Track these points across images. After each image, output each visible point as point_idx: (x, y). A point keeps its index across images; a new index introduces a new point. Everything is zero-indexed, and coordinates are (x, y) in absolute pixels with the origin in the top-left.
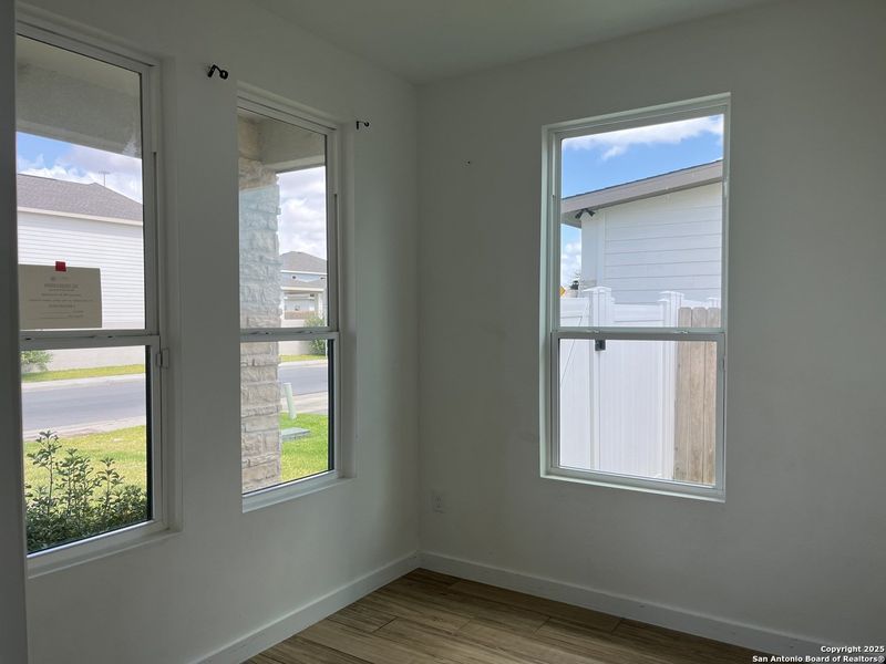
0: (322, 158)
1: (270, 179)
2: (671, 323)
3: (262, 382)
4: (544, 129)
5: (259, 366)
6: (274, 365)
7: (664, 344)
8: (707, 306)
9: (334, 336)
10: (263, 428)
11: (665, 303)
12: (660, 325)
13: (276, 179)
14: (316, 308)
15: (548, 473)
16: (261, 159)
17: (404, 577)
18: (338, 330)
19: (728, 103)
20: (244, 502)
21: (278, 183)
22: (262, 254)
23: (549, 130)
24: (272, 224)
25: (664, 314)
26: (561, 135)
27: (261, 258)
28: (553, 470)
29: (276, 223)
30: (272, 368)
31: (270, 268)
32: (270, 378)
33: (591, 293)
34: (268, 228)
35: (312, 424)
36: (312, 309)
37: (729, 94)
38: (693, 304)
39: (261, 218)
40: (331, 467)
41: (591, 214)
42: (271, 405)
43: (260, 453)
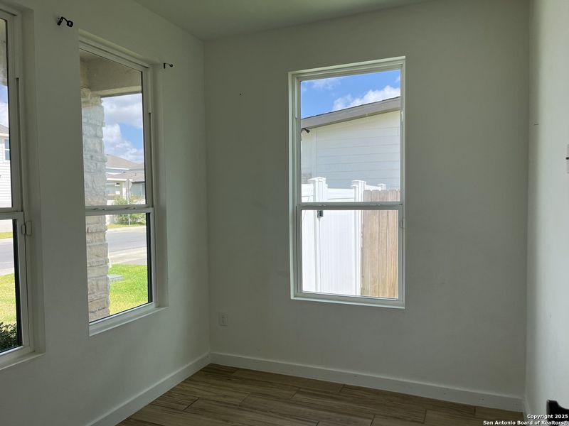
0: (140, 88)
1: (97, 101)
2: (360, 199)
3: (94, 243)
4: (290, 74)
5: (92, 233)
6: (103, 232)
7: (355, 213)
8: (380, 189)
9: (150, 210)
10: (95, 275)
11: (355, 187)
12: (353, 201)
13: (101, 102)
14: (121, 193)
15: (295, 296)
16: (91, 87)
17: (201, 370)
18: (153, 207)
19: (404, 63)
20: (91, 329)
21: (102, 104)
22: (93, 154)
23: (293, 75)
24: (99, 134)
25: (355, 193)
26: (300, 79)
27: (92, 157)
28: (298, 294)
29: (102, 133)
30: (101, 234)
31: (99, 164)
32: (100, 240)
33: (314, 181)
34: (96, 136)
35: (123, 272)
36: (118, 193)
37: (404, 57)
38: (372, 188)
39: (91, 129)
40: (150, 300)
41: (308, 131)
42: (101, 259)
43: (94, 293)
